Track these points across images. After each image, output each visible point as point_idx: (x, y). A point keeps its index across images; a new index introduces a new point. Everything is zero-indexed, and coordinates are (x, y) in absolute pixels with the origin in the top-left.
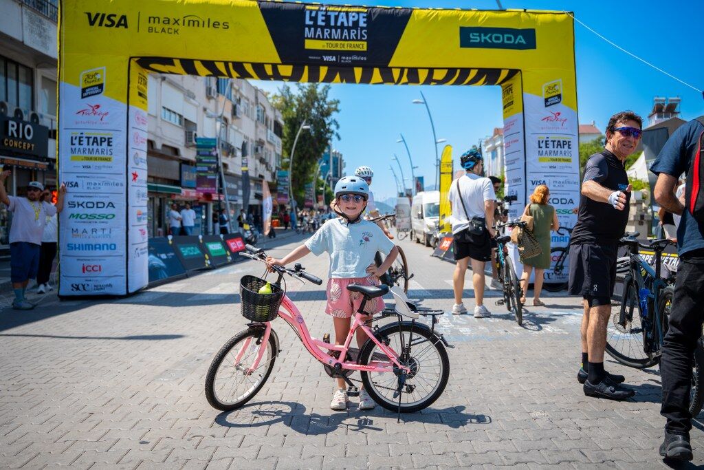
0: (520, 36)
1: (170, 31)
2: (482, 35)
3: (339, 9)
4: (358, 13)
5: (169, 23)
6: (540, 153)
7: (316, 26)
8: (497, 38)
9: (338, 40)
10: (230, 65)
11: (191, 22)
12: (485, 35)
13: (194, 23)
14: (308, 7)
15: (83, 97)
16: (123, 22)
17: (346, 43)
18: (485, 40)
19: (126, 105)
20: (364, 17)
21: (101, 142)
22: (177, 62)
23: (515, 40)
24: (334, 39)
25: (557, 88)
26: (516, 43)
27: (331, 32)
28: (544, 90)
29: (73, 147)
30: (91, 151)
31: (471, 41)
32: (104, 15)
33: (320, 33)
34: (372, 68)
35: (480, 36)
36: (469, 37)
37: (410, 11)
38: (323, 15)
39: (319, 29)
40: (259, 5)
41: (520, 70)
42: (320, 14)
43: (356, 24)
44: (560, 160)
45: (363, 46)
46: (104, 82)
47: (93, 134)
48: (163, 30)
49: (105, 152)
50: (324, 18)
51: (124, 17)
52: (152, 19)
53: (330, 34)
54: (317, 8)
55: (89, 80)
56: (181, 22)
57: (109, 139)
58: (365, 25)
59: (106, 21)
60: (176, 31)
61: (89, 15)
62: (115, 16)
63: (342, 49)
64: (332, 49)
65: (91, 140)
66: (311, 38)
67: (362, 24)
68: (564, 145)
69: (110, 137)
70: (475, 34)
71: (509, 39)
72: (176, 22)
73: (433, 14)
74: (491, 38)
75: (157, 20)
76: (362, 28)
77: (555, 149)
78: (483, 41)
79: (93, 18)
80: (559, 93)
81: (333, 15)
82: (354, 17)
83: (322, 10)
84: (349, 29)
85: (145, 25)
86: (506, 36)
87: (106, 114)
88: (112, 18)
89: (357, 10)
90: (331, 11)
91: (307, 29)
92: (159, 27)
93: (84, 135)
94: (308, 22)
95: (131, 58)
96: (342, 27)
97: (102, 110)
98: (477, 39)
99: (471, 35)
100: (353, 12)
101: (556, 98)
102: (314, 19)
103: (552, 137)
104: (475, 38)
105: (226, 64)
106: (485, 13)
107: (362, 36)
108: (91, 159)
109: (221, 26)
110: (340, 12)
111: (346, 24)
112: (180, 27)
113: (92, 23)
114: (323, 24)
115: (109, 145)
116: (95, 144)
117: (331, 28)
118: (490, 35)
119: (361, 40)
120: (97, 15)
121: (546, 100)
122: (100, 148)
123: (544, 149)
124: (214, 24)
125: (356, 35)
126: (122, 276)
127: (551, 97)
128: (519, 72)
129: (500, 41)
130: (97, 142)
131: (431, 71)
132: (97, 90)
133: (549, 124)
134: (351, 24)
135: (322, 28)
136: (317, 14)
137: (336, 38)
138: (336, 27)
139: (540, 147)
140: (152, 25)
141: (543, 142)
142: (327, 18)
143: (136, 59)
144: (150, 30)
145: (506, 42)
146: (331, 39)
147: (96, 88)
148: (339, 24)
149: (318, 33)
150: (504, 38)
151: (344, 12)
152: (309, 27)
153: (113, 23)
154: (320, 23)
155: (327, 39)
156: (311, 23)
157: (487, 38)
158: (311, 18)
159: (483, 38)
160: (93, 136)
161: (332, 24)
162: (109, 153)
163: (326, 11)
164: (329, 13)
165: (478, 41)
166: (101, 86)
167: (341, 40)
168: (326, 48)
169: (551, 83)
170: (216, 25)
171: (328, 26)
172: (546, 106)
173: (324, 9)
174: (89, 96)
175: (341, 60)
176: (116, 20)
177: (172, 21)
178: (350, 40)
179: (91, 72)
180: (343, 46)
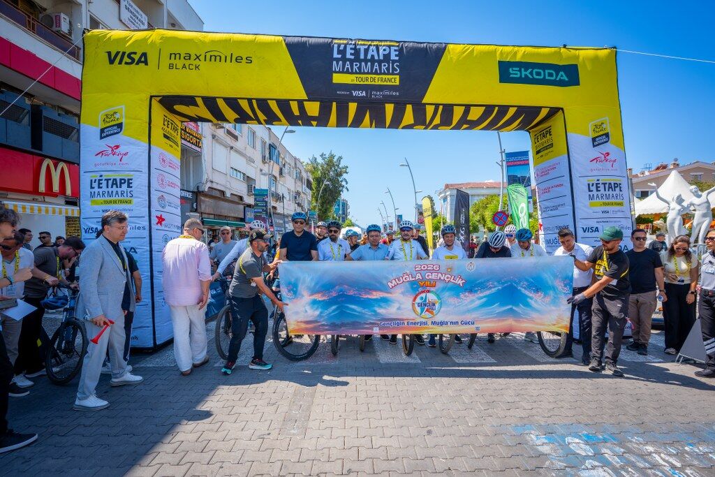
0: (562, 73)
1: (191, 67)
2: (523, 69)
3: (370, 43)
4: (389, 46)
5: (190, 59)
6: (591, 198)
7: (344, 59)
8: (538, 74)
9: (368, 73)
10: (254, 102)
11: (213, 58)
12: (526, 70)
13: (216, 58)
14: (336, 41)
15: (101, 138)
16: (143, 59)
17: (377, 76)
18: (526, 75)
19: (147, 145)
20: (395, 50)
21: (121, 183)
22: (199, 101)
23: (556, 77)
24: (364, 73)
25: (604, 126)
26: (558, 79)
27: (361, 65)
28: (591, 128)
29: (93, 190)
30: (110, 194)
31: (511, 76)
32: (124, 53)
33: (349, 66)
34: (405, 104)
35: (520, 71)
36: (507, 72)
37: (444, 45)
38: (351, 49)
39: (348, 63)
40: (285, 41)
41: (562, 109)
42: (348, 47)
43: (387, 57)
44: (612, 204)
45: (395, 80)
46: (123, 120)
47: (112, 176)
48: (184, 66)
49: (125, 195)
50: (353, 52)
51: (144, 55)
52: (173, 56)
53: (360, 68)
54: (345, 42)
55: (108, 120)
56: (202, 58)
57: (129, 180)
58: (397, 58)
59: (126, 59)
60: (197, 67)
61: (109, 53)
62: (135, 53)
63: (373, 83)
64: (362, 83)
65: (110, 182)
66: (339, 72)
67: (393, 57)
68: (615, 187)
69: (129, 178)
70: (514, 69)
71: (550, 75)
72: (198, 57)
73: (468, 49)
74: (531, 73)
75: (178, 56)
76: (394, 61)
77: (607, 193)
78: (523, 76)
79: (112, 57)
80: (606, 132)
81: (362, 48)
82: (384, 50)
83: (351, 44)
84: (380, 62)
85: (165, 62)
86: (547, 71)
87: (125, 154)
88: (132, 56)
89: (388, 43)
90: (361, 45)
91: (335, 62)
92: (180, 63)
93: (104, 178)
94: (336, 55)
95: (151, 97)
96: (373, 60)
97: (122, 150)
98: (516, 74)
99: (510, 69)
100: (384, 46)
101: (604, 137)
102: (342, 52)
103: (603, 179)
104: (514, 72)
105: (250, 100)
106: (523, 49)
107: (394, 69)
108: (111, 202)
109: (244, 60)
110: (370, 45)
111: (376, 58)
112: (202, 64)
113: (112, 62)
114: (353, 57)
115: (129, 186)
116: (115, 186)
117: (360, 61)
118: (530, 70)
119: (393, 74)
120: (118, 53)
121: (594, 140)
122: (119, 190)
123: (595, 193)
124: (236, 59)
125: (388, 69)
126: (148, 327)
127: (600, 136)
128: (561, 112)
129: (542, 77)
130: (116, 184)
131: (468, 108)
132: (115, 129)
133: (599, 165)
134: (381, 58)
135: (351, 61)
136: (345, 47)
137: (366, 71)
138: (366, 61)
139: (590, 191)
140: (172, 61)
141: (593, 185)
142: (356, 52)
143: (158, 99)
144: (171, 67)
145: (547, 78)
146: (360, 73)
147: (115, 128)
148: (369, 57)
149: (346, 66)
150: (545, 74)
151: (374, 45)
152: (337, 60)
153: (133, 60)
154: (348, 56)
155: (356, 73)
156: (340, 56)
157: (528, 73)
158: (339, 52)
159: (523, 73)
160: (112, 178)
161: (362, 57)
162: (129, 195)
163: (355, 44)
164: (358, 47)
165: (518, 76)
166: (120, 126)
167: (372, 73)
168: (355, 82)
169: (598, 122)
170: (239, 59)
171: (357, 59)
172: (594, 146)
173: (353, 42)
174: (107, 136)
175: (371, 95)
176: (136, 57)
177: (193, 57)
178: (381, 74)
179: (110, 111)
180: (374, 79)
